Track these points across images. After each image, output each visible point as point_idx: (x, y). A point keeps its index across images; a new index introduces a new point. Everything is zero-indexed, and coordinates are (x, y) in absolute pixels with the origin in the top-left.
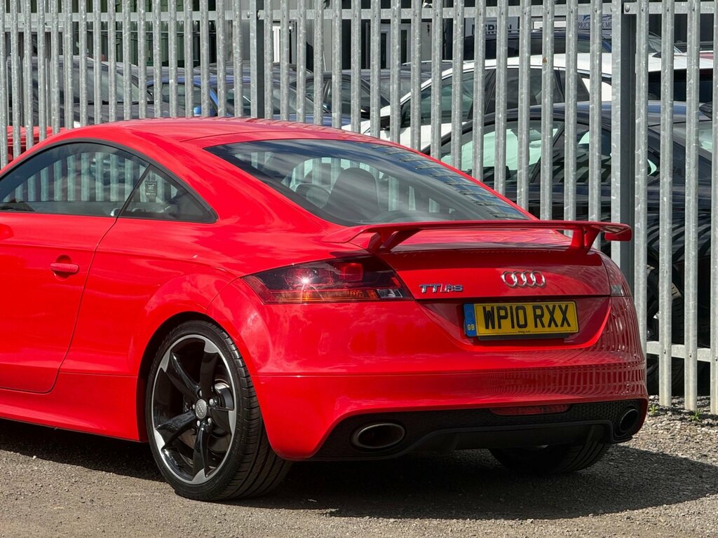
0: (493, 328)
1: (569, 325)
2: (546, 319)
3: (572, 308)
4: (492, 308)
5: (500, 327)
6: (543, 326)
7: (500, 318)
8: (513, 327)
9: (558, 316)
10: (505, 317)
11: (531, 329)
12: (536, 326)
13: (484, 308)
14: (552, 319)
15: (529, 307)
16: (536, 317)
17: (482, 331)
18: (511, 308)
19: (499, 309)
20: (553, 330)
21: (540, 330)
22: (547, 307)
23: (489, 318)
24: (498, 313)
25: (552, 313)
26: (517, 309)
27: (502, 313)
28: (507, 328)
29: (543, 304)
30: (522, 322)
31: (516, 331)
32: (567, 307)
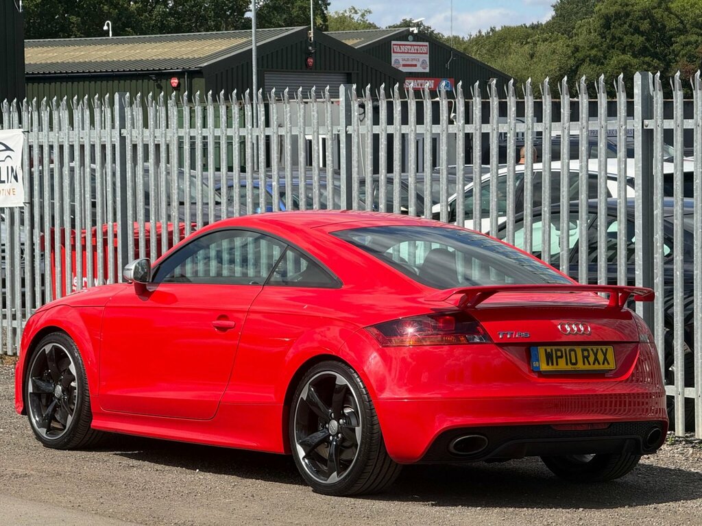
0: (552, 364)
1: (608, 364)
2: (592, 359)
3: (610, 350)
4: (552, 350)
5: (557, 364)
6: (589, 364)
7: (558, 357)
8: (567, 364)
9: (601, 357)
10: (561, 357)
11: (581, 366)
12: (584, 364)
13: (546, 350)
14: (596, 359)
15: (579, 350)
16: (584, 357)
17: (544, 367)
18: (565, 350)
19: (556, 351)
20: (597, 367)
21: (587, 367)
22: (592, 350)
23: (549, 357)
24: (556, 354)
25: (596, 355)
26: (570, 351)
27: (559, 354)
28: (562, 365)
29: (589, 348)
30: (574, 361)
31: (570, 367)
32: (607, 350)
